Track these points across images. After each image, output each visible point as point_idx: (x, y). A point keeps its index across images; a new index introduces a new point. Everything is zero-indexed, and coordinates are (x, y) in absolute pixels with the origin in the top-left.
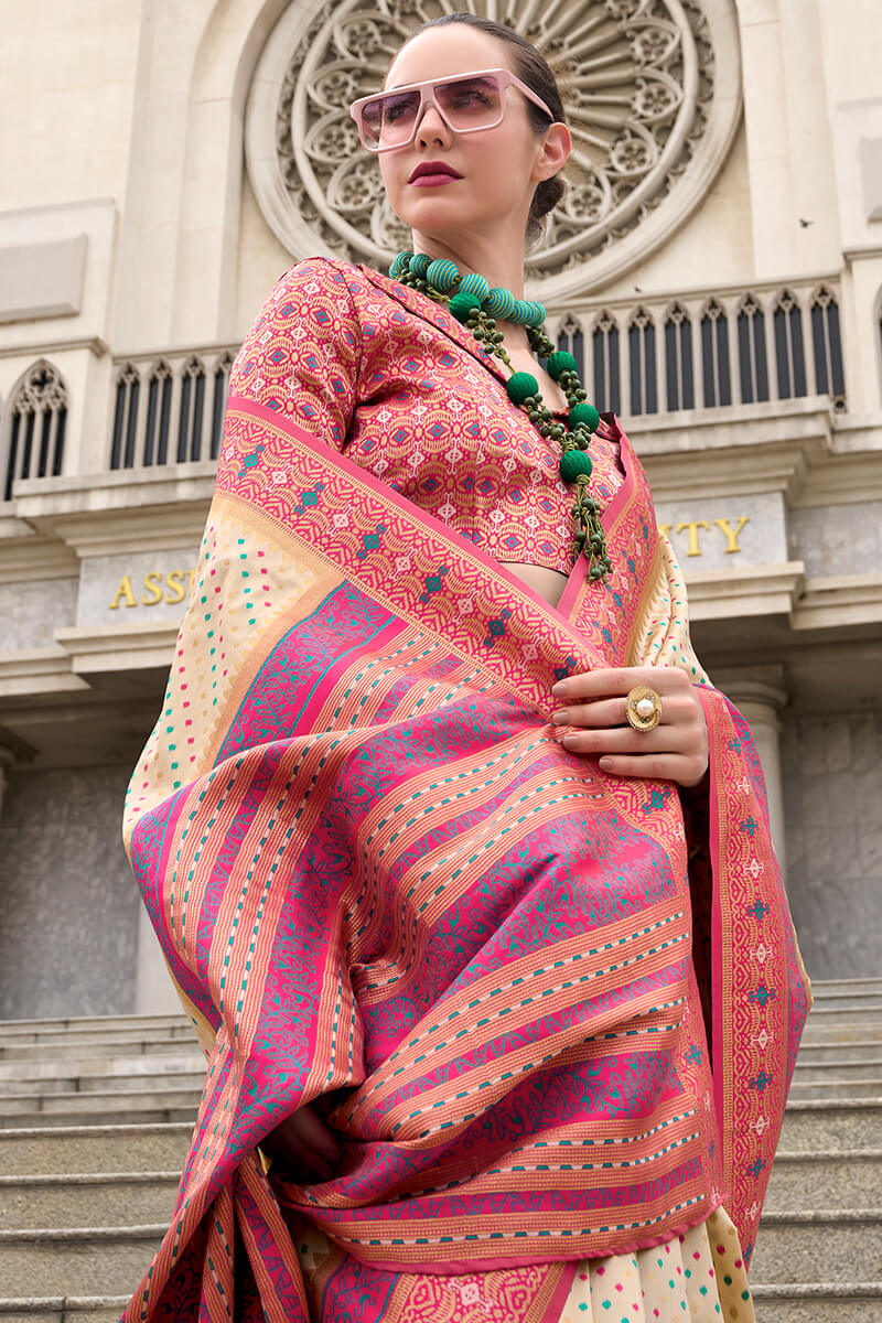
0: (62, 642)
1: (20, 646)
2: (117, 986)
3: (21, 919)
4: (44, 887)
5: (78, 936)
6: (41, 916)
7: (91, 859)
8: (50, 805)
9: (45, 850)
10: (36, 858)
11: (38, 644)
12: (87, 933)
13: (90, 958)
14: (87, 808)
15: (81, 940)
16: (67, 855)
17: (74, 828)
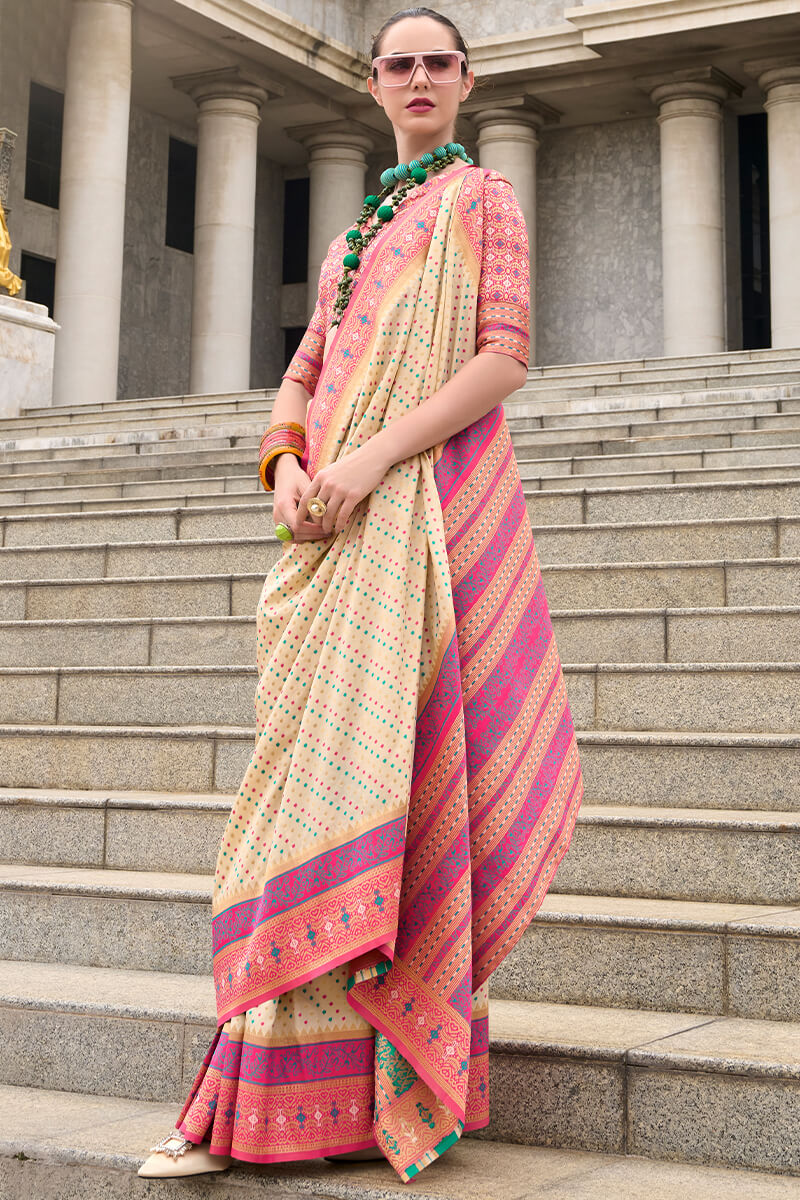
0: (570, 20)
1: (537, 25)
2: (649, 304)
3: (564, 253)
4: (580, 225)
5: (612, 265)
6: (580, 250)
7: (618, 200)
8: (579, 157)
9: (578, 195)
10: (571, 202)
11: (552, 23)
12: (619, 262)
13: (624, 282)
14: (610, 157)
15: (615, 267)
16: (596, 198)
17: (600, 175)
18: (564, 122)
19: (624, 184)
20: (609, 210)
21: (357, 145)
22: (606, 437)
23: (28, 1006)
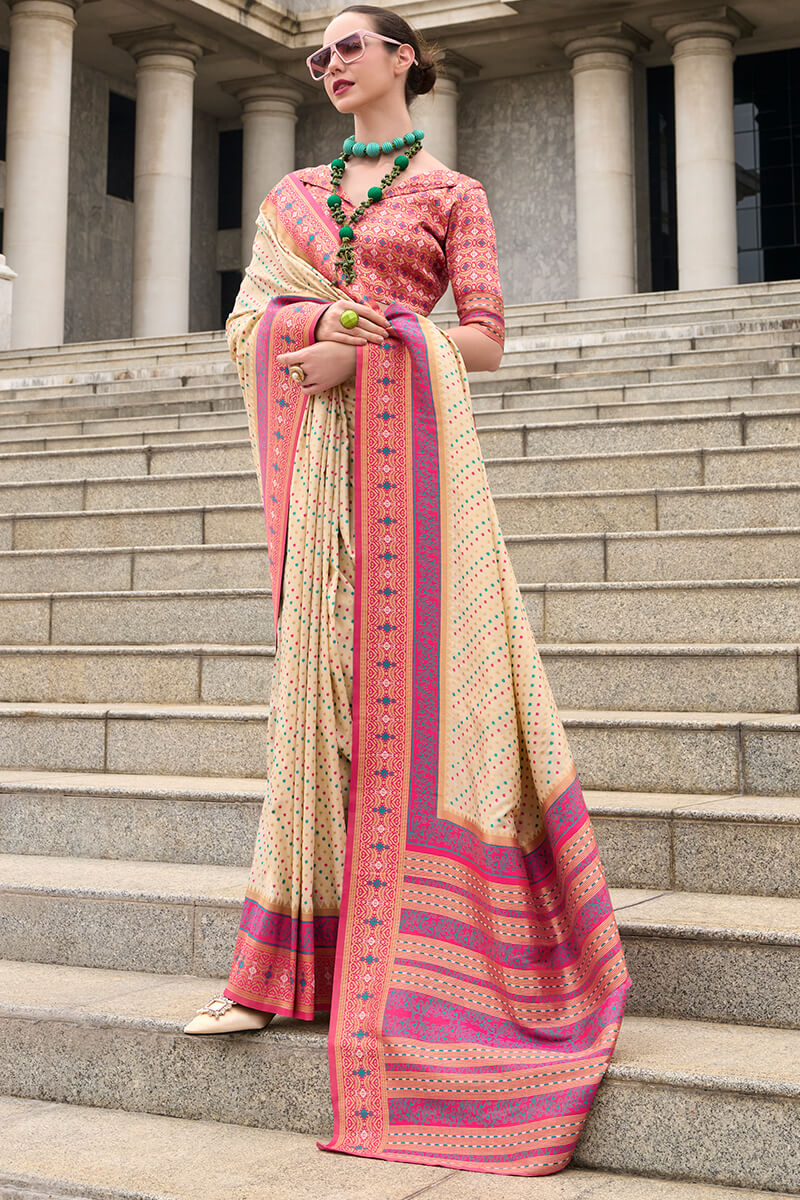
2: (564, 246)
4: (498, 172)
5: (529, 209)
7: (533, 149)
8: (497, 108)
9: (496, 144)
10: (490, 150)
12: (536, 206)
13: (540, 225)
14: (527, 108)
15: (532, 211)
16: (514, 147)
17: (516, 125)
18: (483, 75)
19: (539, 134)
20: (526, 158)
21: (288, 98)
22: (533, 374)
23: (52, 893)
